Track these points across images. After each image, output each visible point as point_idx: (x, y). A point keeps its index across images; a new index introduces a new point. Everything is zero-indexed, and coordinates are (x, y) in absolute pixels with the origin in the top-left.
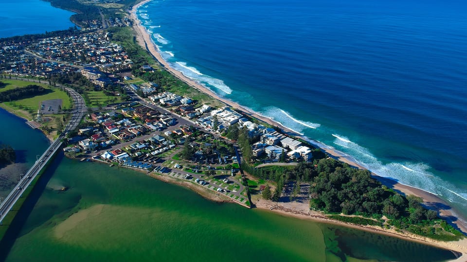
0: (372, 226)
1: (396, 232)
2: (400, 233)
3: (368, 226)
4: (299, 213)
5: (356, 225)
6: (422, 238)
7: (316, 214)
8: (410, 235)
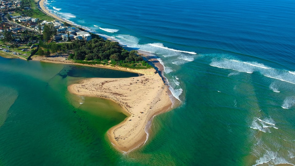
0: (98, 65)
1: (111, 67)
2: (113, 67)
3: (96, 65)
4: (57, 61)
5: (89, 65)
6: (125, 69)
7: (68, 61)
8: (118, 68)
